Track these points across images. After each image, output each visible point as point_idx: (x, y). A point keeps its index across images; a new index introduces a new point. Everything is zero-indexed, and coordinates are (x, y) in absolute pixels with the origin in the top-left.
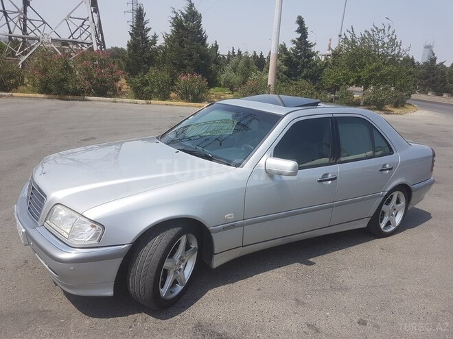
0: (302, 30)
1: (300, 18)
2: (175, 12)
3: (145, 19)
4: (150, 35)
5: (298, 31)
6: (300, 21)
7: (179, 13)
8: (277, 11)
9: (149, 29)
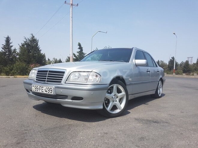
0: (81, 48)
1: (79, 43)
2: (26, 39)
3: (11, 41)
4: (13, 48)
5: (79, 48)
6: (80, 45)
7: (27, 39)
8: (71, 40)
9: (12, 46)
